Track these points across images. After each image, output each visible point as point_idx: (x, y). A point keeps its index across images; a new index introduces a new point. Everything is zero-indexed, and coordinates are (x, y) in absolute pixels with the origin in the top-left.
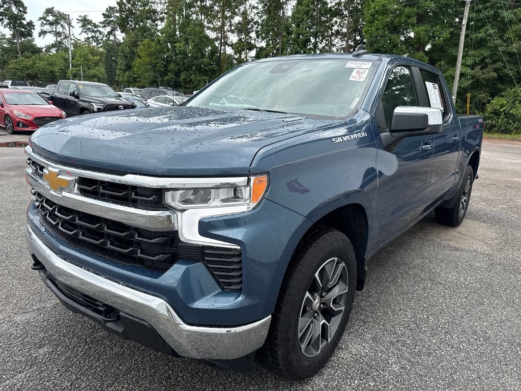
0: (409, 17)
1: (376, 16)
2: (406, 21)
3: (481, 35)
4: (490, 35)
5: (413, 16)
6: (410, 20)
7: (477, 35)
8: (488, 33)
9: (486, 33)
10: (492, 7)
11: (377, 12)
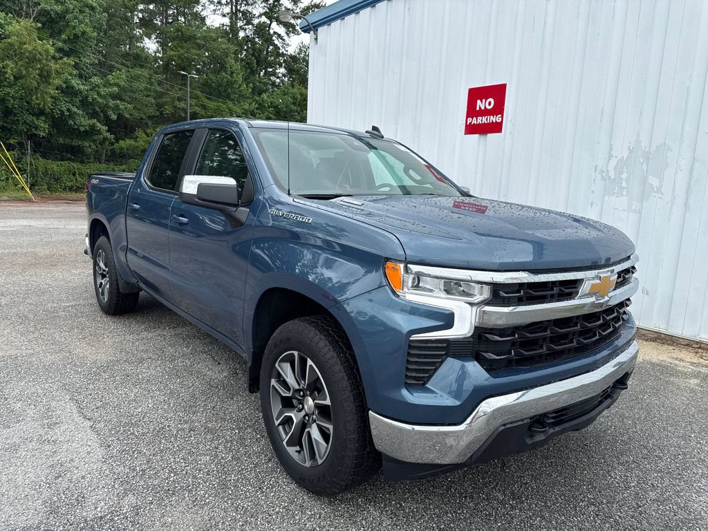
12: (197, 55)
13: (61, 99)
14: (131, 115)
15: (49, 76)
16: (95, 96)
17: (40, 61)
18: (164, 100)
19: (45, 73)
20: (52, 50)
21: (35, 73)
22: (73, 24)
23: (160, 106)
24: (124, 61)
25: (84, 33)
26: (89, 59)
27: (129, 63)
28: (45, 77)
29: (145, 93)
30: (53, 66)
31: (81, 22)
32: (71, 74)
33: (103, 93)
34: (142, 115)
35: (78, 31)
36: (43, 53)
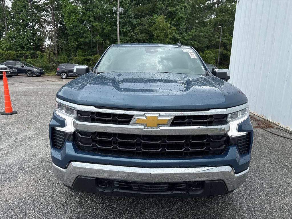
0: (90, 17)
1: (72, 14)
2: (88, 19)
3: (125, 30)
4: (129, 30)
5: (92, 17)
6: (90, 19)
7: (123, 30)
8: (128, 29)
9: (127, 29)
10: (128, 17)
11: (72, 12)
12: (228, 18)
13: (172, 43)
14: (198, 46)
15: (168, 35)
16: (183, 40)
17: (165, 29)
18: (212, 39)
19: (166, 34)
20: (169, 25)
21: (163, 34)
22: (178, 14)
23: (210, 41)
24: (198, 25)
25: (182, 17)
26: (183, 26)
27: (200, 26)
28: (166, 35)
29: (205, 37)
30: (169, 31)
31: (181, 13)
32: (176, 33)
33: (186, 39)
34: (202, 46)
35: (179, 17)
36: (166, 27)
